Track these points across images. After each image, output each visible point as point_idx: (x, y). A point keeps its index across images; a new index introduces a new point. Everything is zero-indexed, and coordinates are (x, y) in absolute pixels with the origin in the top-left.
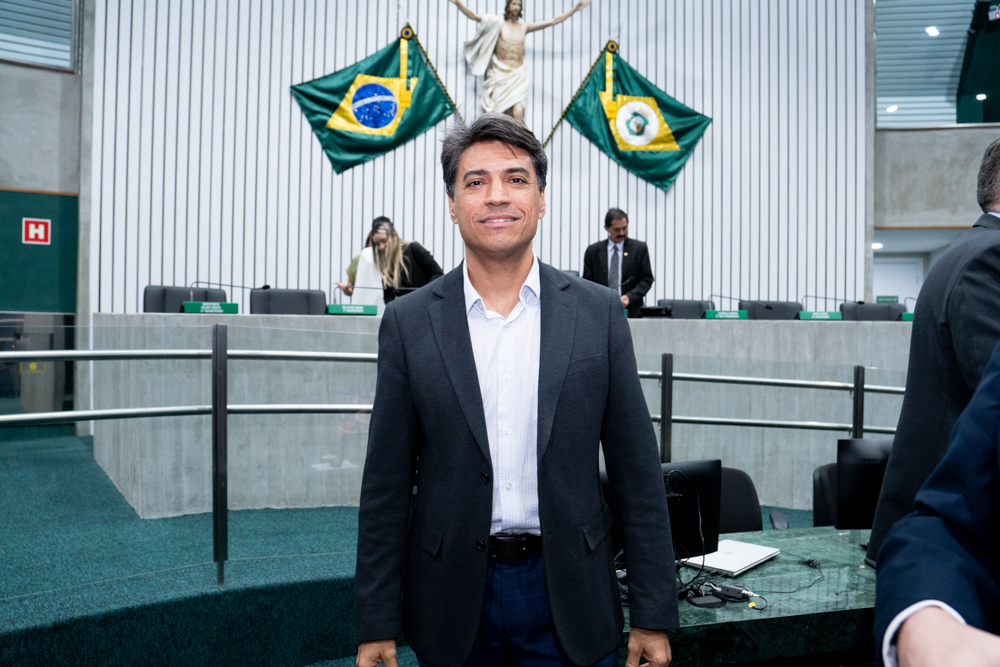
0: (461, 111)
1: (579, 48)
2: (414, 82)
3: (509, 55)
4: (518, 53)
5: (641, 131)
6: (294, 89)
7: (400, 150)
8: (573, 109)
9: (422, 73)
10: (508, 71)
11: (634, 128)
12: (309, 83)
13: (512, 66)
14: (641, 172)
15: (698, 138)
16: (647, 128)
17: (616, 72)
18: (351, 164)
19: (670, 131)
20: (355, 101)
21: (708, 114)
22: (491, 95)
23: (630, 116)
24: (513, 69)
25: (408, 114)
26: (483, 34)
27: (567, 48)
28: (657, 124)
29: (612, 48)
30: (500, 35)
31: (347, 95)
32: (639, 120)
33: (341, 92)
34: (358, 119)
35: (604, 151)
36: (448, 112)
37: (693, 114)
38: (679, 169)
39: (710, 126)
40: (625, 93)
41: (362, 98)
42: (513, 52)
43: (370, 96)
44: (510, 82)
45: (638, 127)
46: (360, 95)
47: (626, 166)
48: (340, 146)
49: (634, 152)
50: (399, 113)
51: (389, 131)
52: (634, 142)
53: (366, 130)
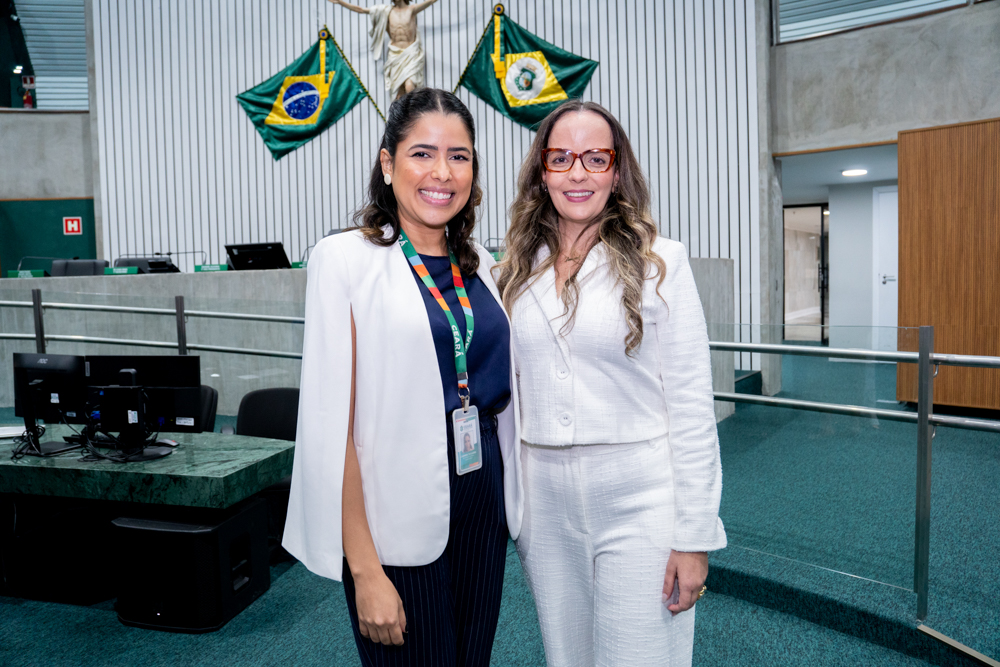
0: (372, 93)
1: (473, 16)
2: (332, 74)
3: (398, 38)
4: (405, 34)
5: (529, 86)
6: (238, 97)
7: (324, 134)
8: (469, 74)
9: (339, 67)
10: (399, 52)
11: (522, 83)
12: (250, 91)
13: (402, 47)
14: (532, 125)
15: (586, 83)
16: (535, 82)
17: (504, 33)
18: (287, 151)
19: (556, 82)
21: (595, 58)
22: (389, 75)
23: (519, 72)
24: (404, 50)
25: (328, 102)
26: (375, 24)
27: (463, 19)
28: (546, 75)
29: (499, 11)
30: (388, 22)
31: (279, 96)
32: (527, 76)
33: (273, 94)
34: (289, 112)
35: (499, 110)
36: (362, 95)
37: (581, 60)
39: (597, 70)
40: (514, 51)
42: (400, 34)
43: (297, 93)
44: (401, 62)
45: (527, 83)
46: (290, 93)
47: (518, 121)
48: (276, 137)
49: (524, 107)
50: (321, 104)
51: (312, 121)
52: (524, 97)
53: (295, 122)
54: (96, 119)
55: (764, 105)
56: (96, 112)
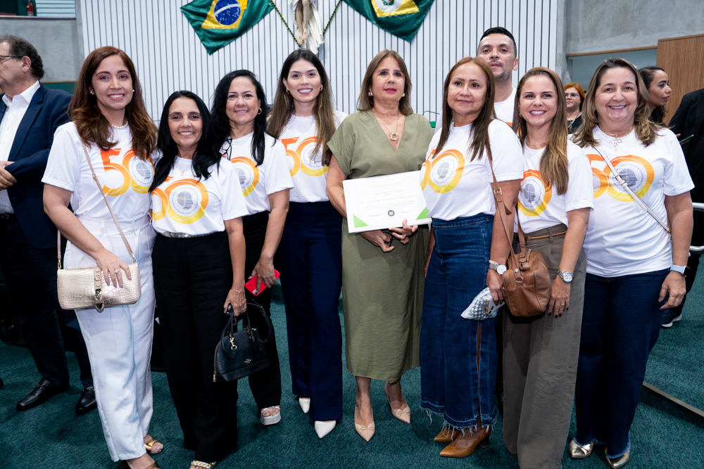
0: (278, 6)
5: (392, 2)
6: (182, 8)
7: (244, 36)
11: (386, 0)
12: (190, 4)
14: (393, 31)
18: (217, 48)
20: (216, 10)
25: (247, 12)
31: (211, 7)
33: (207, 6)
34: (219, 20)
35: (369, 20)
36: (271, 8)
38: (419, 25)
41: (220, 8)
43: (225, 6)
45: (390, 0)
46: (219, 6)
47: (383, 28)
48: (210, 38)
49: (387, 17)
50: (242, 13)
51: (235, 26)
52: (387, 10)
53: (223, 27)
54: (81, 24)
55: (562, 18)
56: (81, 19)
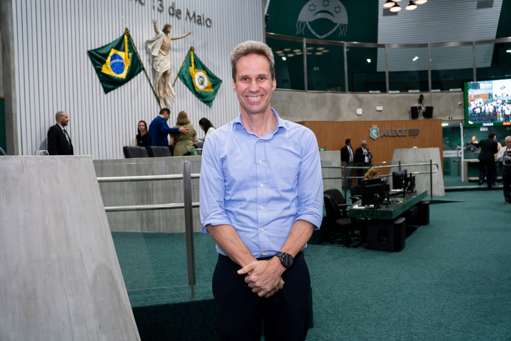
0: (145, 68)
2: (130, 55)
5: (202, 83)
6: (88, 52)
7: (126, 85)
8: (181, 73)
9: (133, 51)
10: (165, 55)
11: (200, 82)
12: (94, 50)
13: (166, 53)
15: (218, 88)
16: (204, 83)
17: (194, 60)
18: (110, 90)
19: (211, 84)
20: (111, 60)
21: (221, 79)
23: (198, 77)
25: (130, 68)
26: (157, 39)
28: (207, 82)
29: (192, 49)
30: (164, 40)
31: (109, 57)
32: (202, 79)
33: (106, 55)
34: (112, 69)
35: (191, 90)
36: (141, 69)
37: (217, 78)
38: (213, 99)
39: (222, 83)
40: (197, 68)
41: (113, 60)
42: (167, 48)
43: (115, 59)
44: (166, 60)
46: (112, 58)
48: (107, 81)
49: (201, 92)
50: (126, 68)
51: (123, 76)
52: (200, 87)
53: (114, 74)
